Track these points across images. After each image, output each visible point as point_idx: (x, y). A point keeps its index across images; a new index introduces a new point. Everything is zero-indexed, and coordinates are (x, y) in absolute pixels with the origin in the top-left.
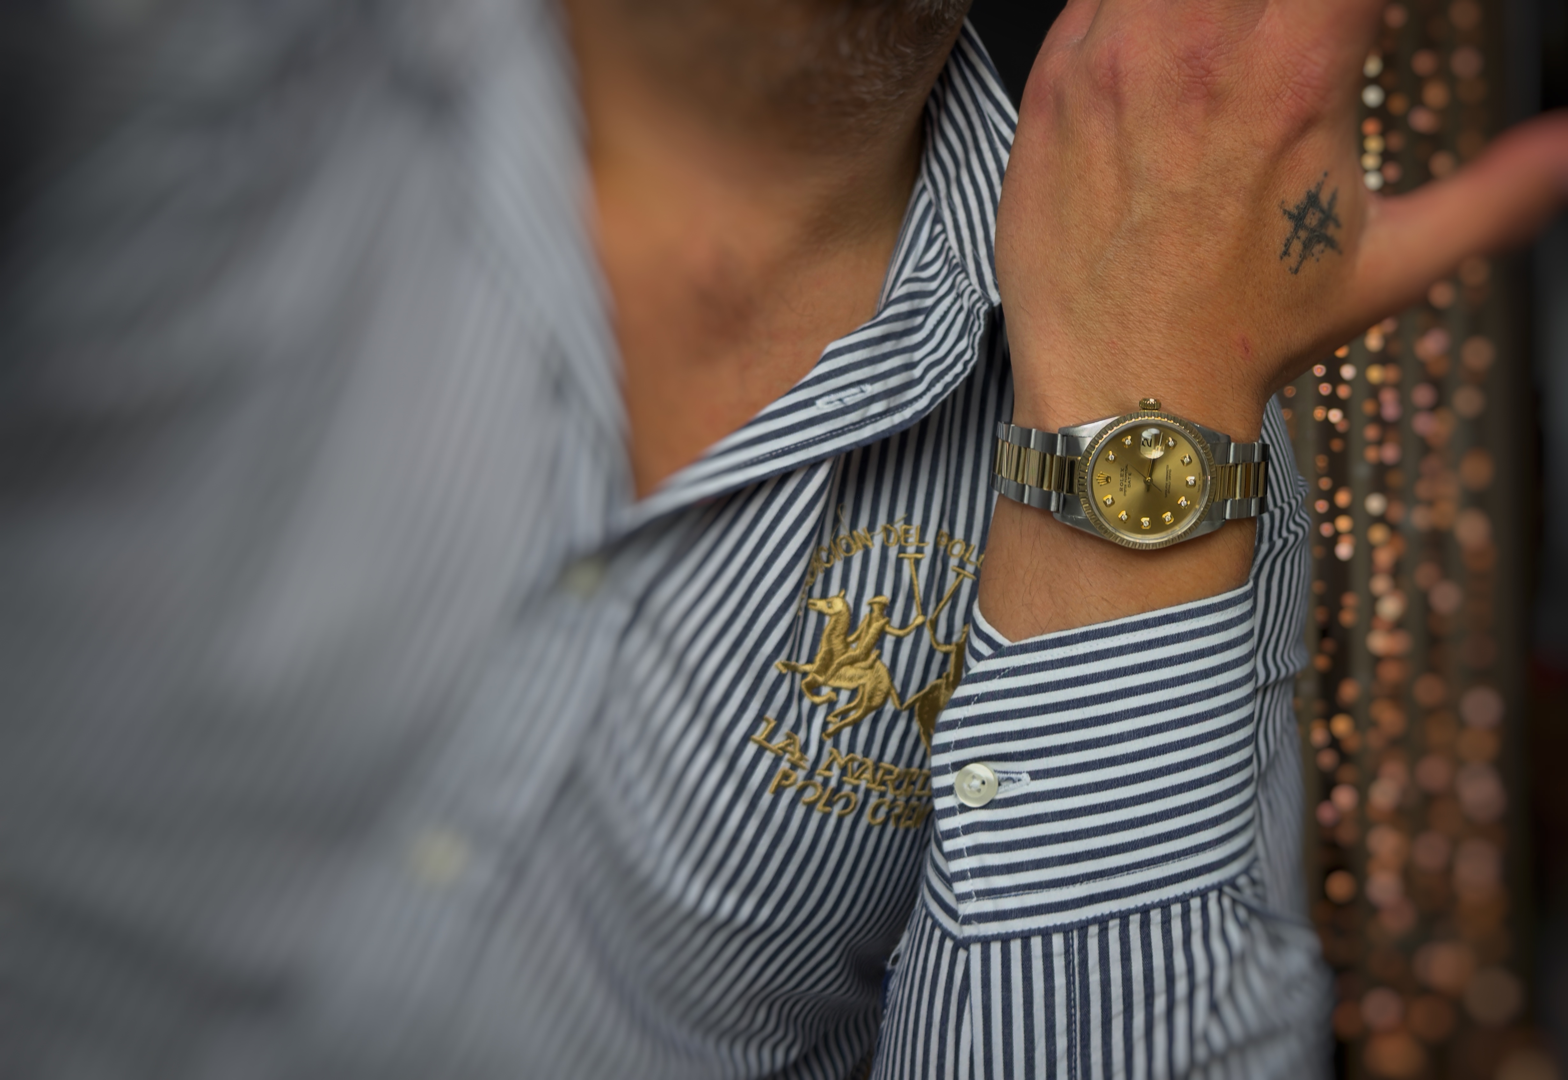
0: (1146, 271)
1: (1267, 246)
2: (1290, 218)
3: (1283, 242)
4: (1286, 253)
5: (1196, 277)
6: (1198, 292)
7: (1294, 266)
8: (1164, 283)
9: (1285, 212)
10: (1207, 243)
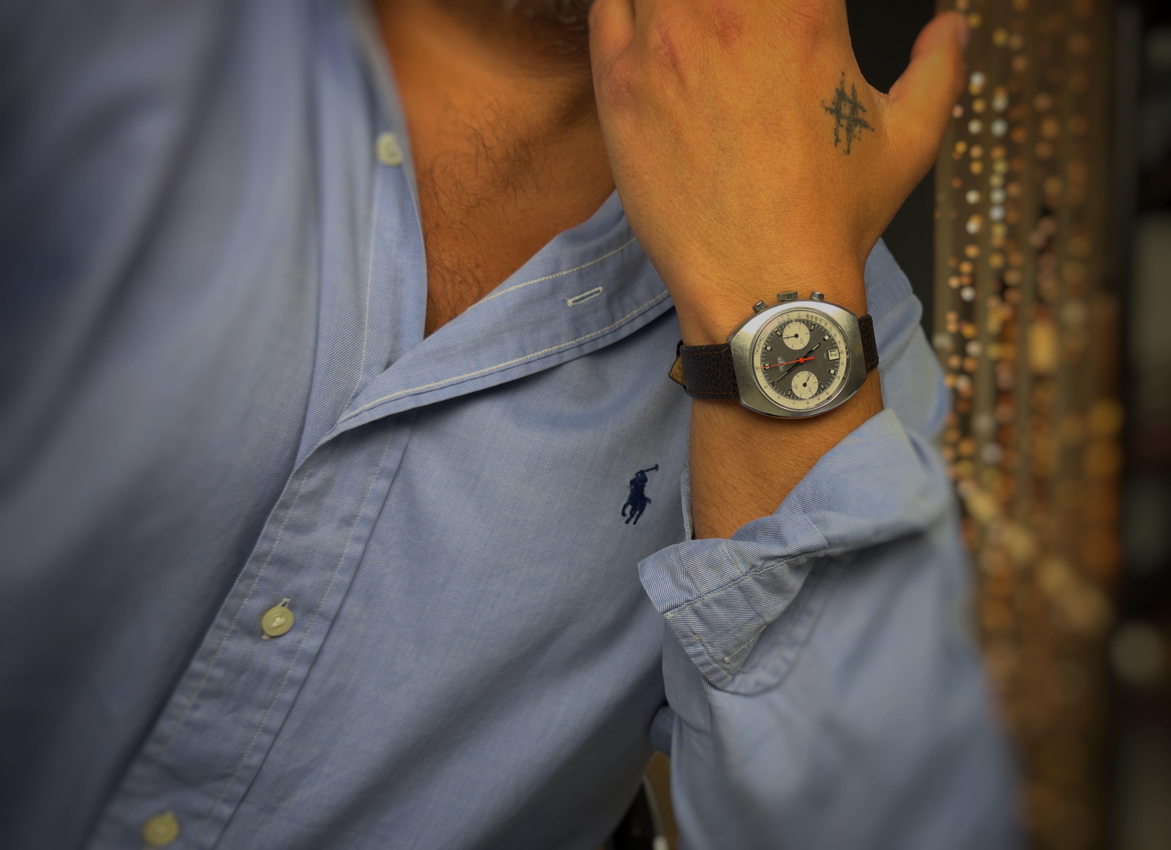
1: (823, 139)
2: (831, 113)
4: (837, 140)
7: (846, 148)
9: (826, 109)
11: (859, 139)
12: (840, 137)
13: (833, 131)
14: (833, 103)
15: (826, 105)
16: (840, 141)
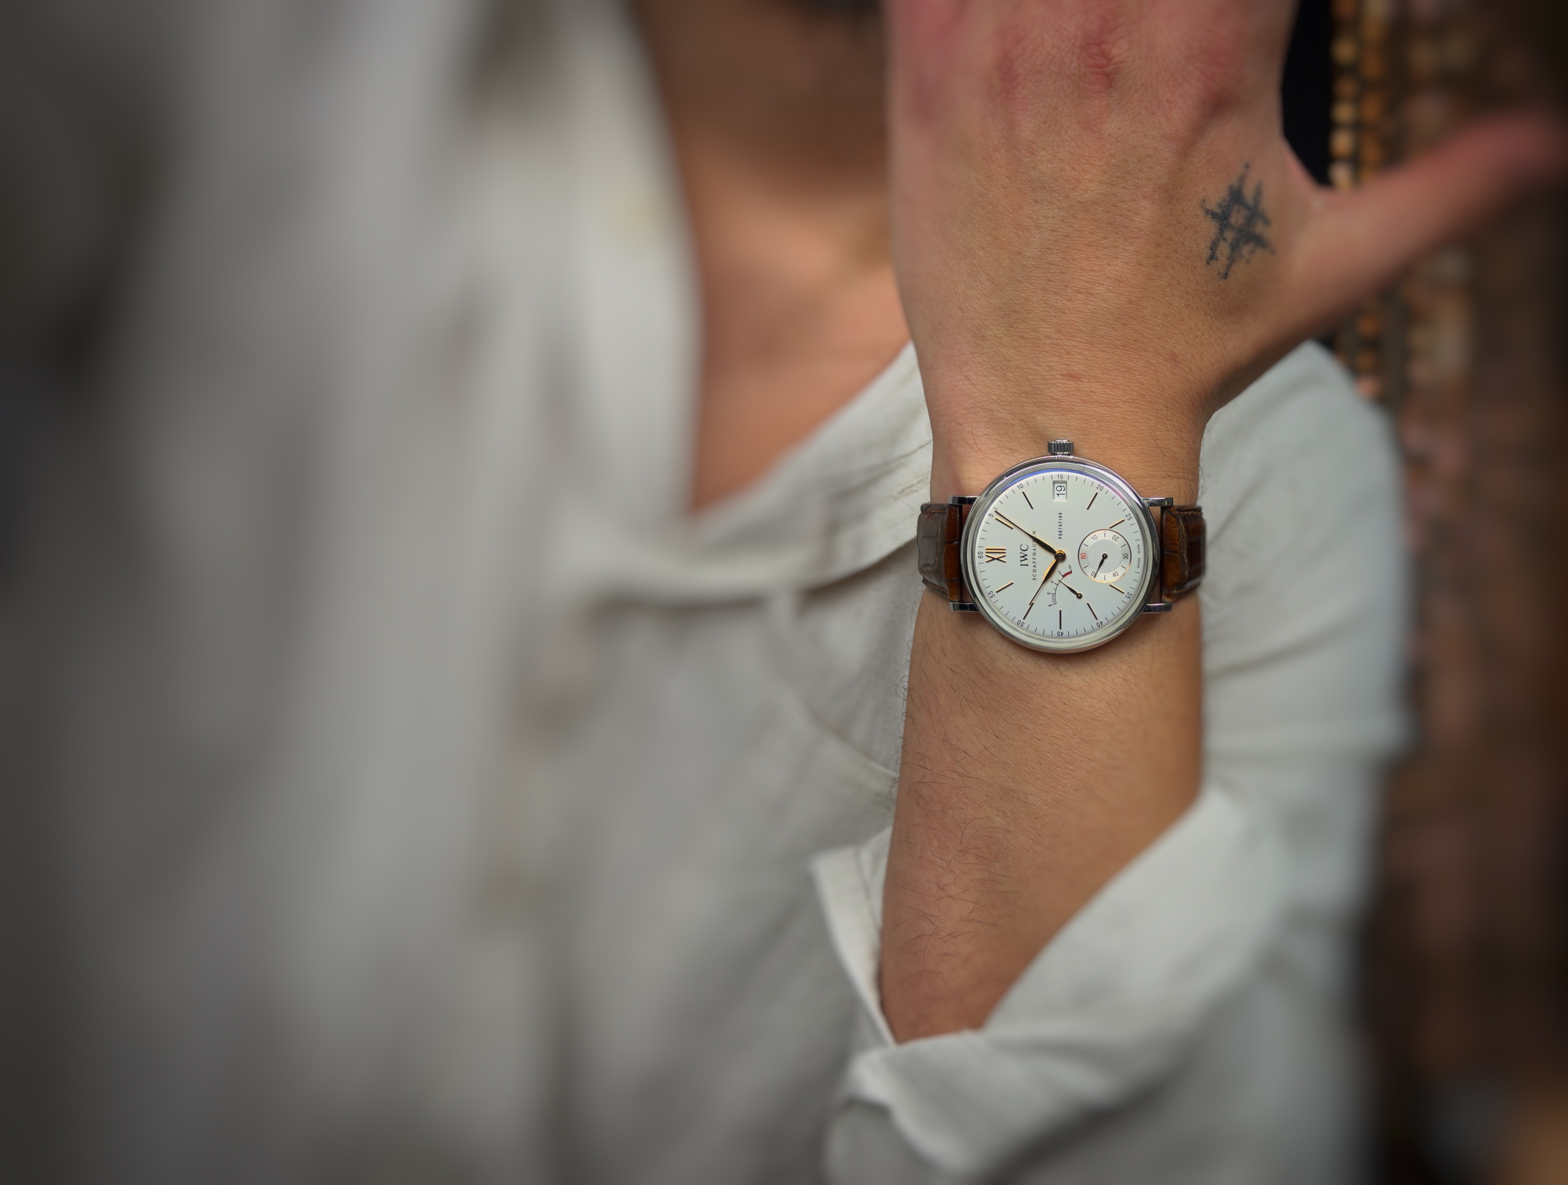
0: (1060, 291)
1: (1191, 251)
2: (1214, 218)
3: (1209, 245)
4: (1212, 257)
5: (1116, 293)
6: (1118, 308)
7: (1223, 270)
8: (1080, 302)
9: (1207, 212)
10: (1124, 254)
11: (1248, 262)
12: (1218, 253)
13: (1209, 244)
14: (1220, 206)
15: (1207, 207)
16: (1217, 260)
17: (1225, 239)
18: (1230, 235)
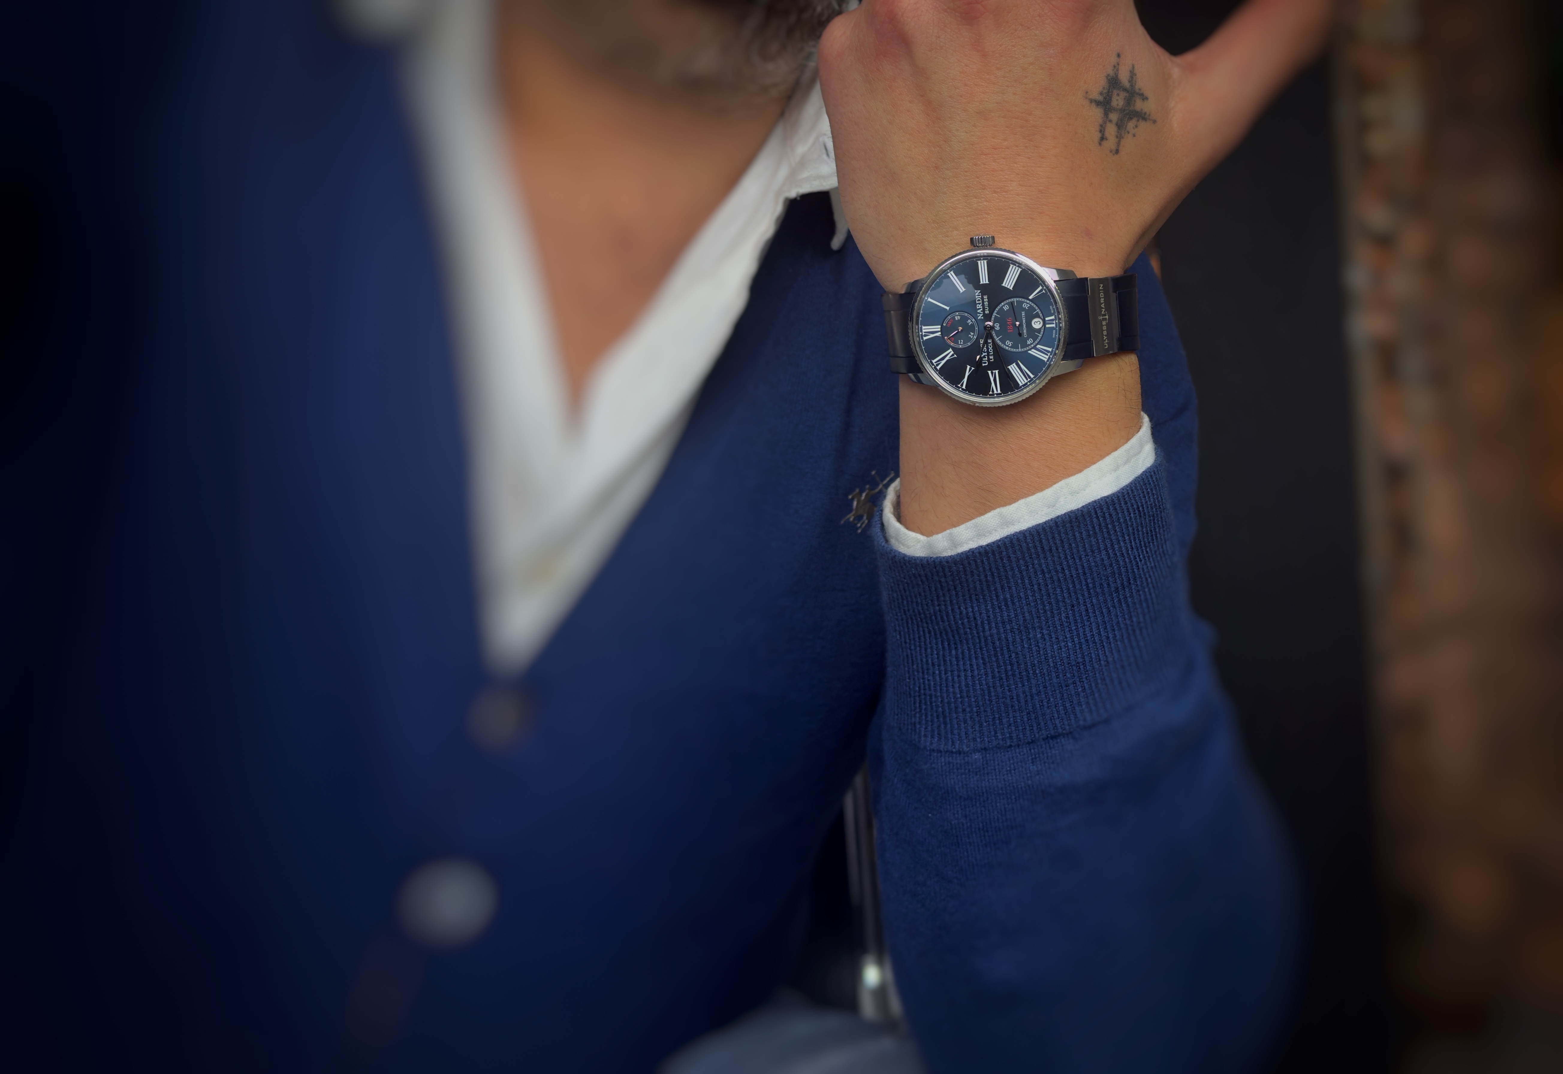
11: (1135, 135)
12: (1107, 134)
13: (1098, 128)
14: (1101, 94)
15: (1091, 97)
16: (1107, 139)
17: (1111, 121)
18: (1114, 117)
